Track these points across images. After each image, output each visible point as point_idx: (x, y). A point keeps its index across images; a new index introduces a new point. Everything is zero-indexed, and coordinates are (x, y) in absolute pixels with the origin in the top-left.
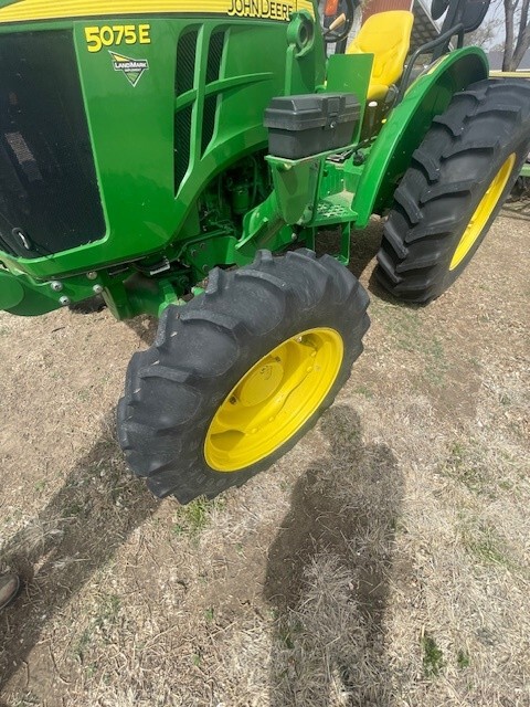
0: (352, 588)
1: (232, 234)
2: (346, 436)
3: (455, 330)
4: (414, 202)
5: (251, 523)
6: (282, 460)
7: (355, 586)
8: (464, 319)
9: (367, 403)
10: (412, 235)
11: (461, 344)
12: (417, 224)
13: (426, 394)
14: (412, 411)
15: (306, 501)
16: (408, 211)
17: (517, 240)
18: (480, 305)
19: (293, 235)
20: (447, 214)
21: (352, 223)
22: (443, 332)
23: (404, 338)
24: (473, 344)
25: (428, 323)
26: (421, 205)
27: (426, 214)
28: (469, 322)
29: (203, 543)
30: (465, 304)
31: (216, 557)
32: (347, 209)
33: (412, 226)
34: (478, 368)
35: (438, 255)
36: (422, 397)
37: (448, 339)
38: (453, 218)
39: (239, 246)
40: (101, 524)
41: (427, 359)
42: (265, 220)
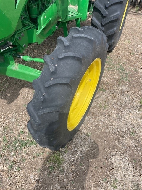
0: (128, 160)
1: (34, 27)
2: (103, 108)
3: (125, 60)
4: (103, 7)
5: (81, 153)
6: (83, 125)
7: (129, 159)
8: (126, 55)
9: (105, 94)
10: (105, 22)
11: (129, 64)
12: (106, 16)
13: (124, 85)
14: (122, 92)
15: (99, 137)
16: (102, 11)
17: (132, 22)
18: (130, 48)
19: (56, 27)
20: (116, 11)
21: (80, 18)
22: (121, 61)
23: (108, 66)
24: (132, 63)
25: (114, 59)
26: (106, 8)
27: (109, 12)
28: (128, 56)
29: (65, 169)
30: (124, 49)
31: (73, 171)
32: (76, 12)
33: (104, 17)
34: (137, 72)
35: (115, 28)
36: (123, 86)
37: (124, 63)
38: (118, 13)
39: (38, 33)
40: (11, 182)
41: (120, 72)
42: (50, 19)
